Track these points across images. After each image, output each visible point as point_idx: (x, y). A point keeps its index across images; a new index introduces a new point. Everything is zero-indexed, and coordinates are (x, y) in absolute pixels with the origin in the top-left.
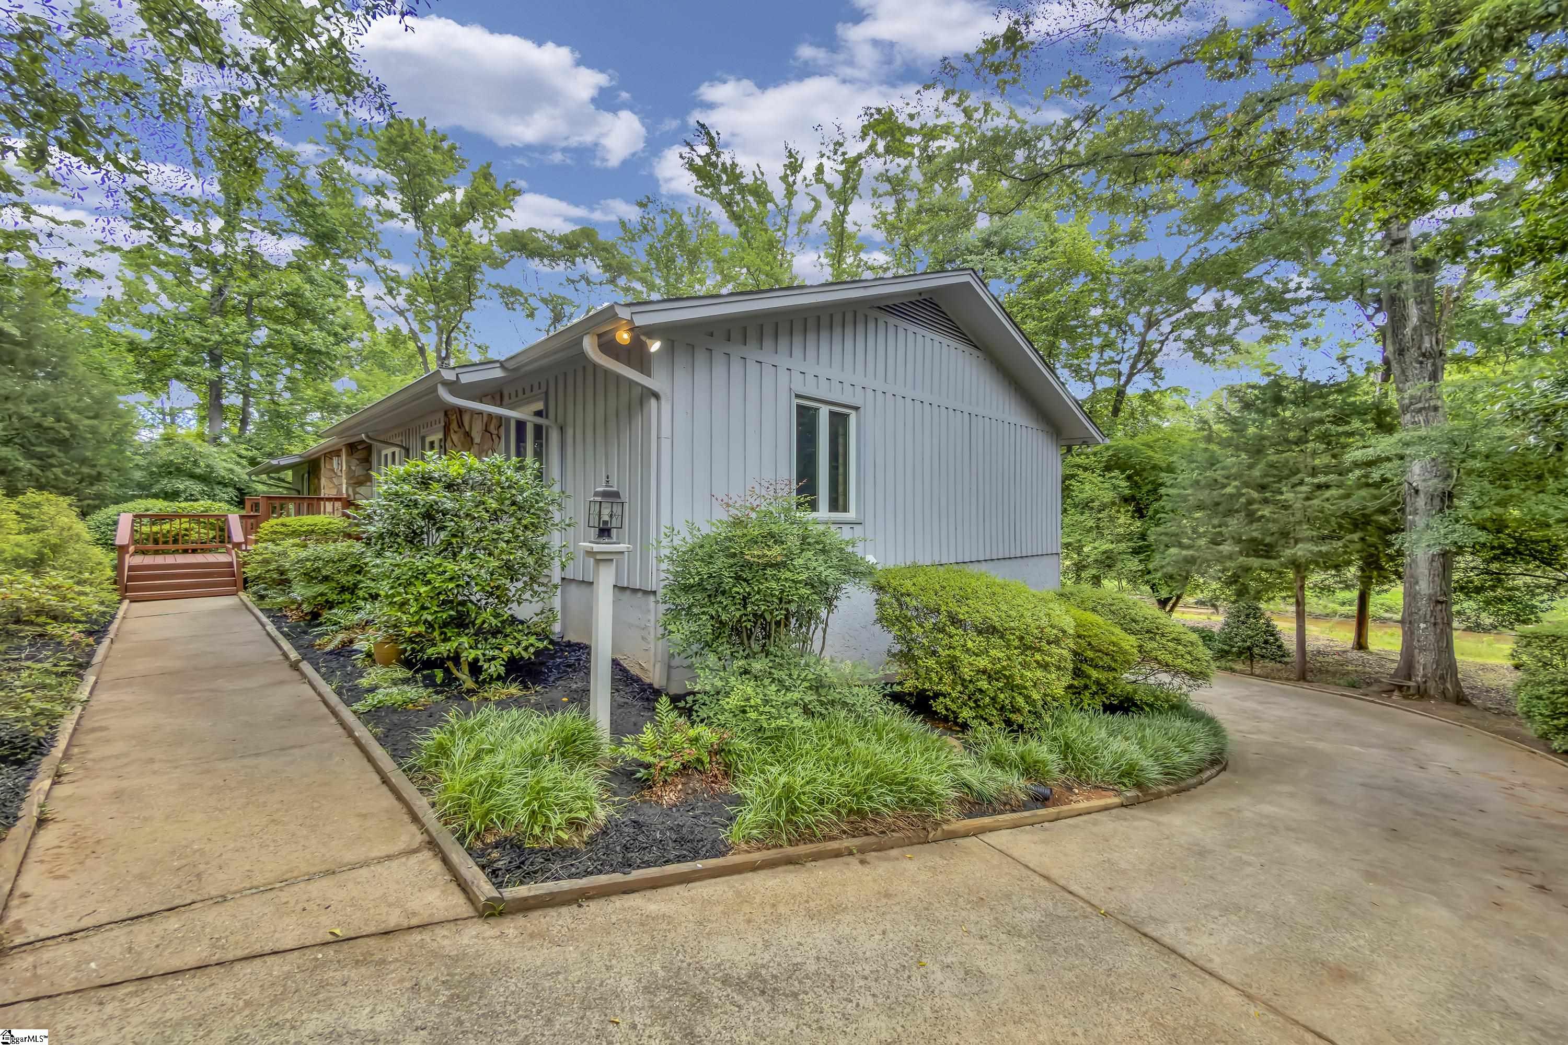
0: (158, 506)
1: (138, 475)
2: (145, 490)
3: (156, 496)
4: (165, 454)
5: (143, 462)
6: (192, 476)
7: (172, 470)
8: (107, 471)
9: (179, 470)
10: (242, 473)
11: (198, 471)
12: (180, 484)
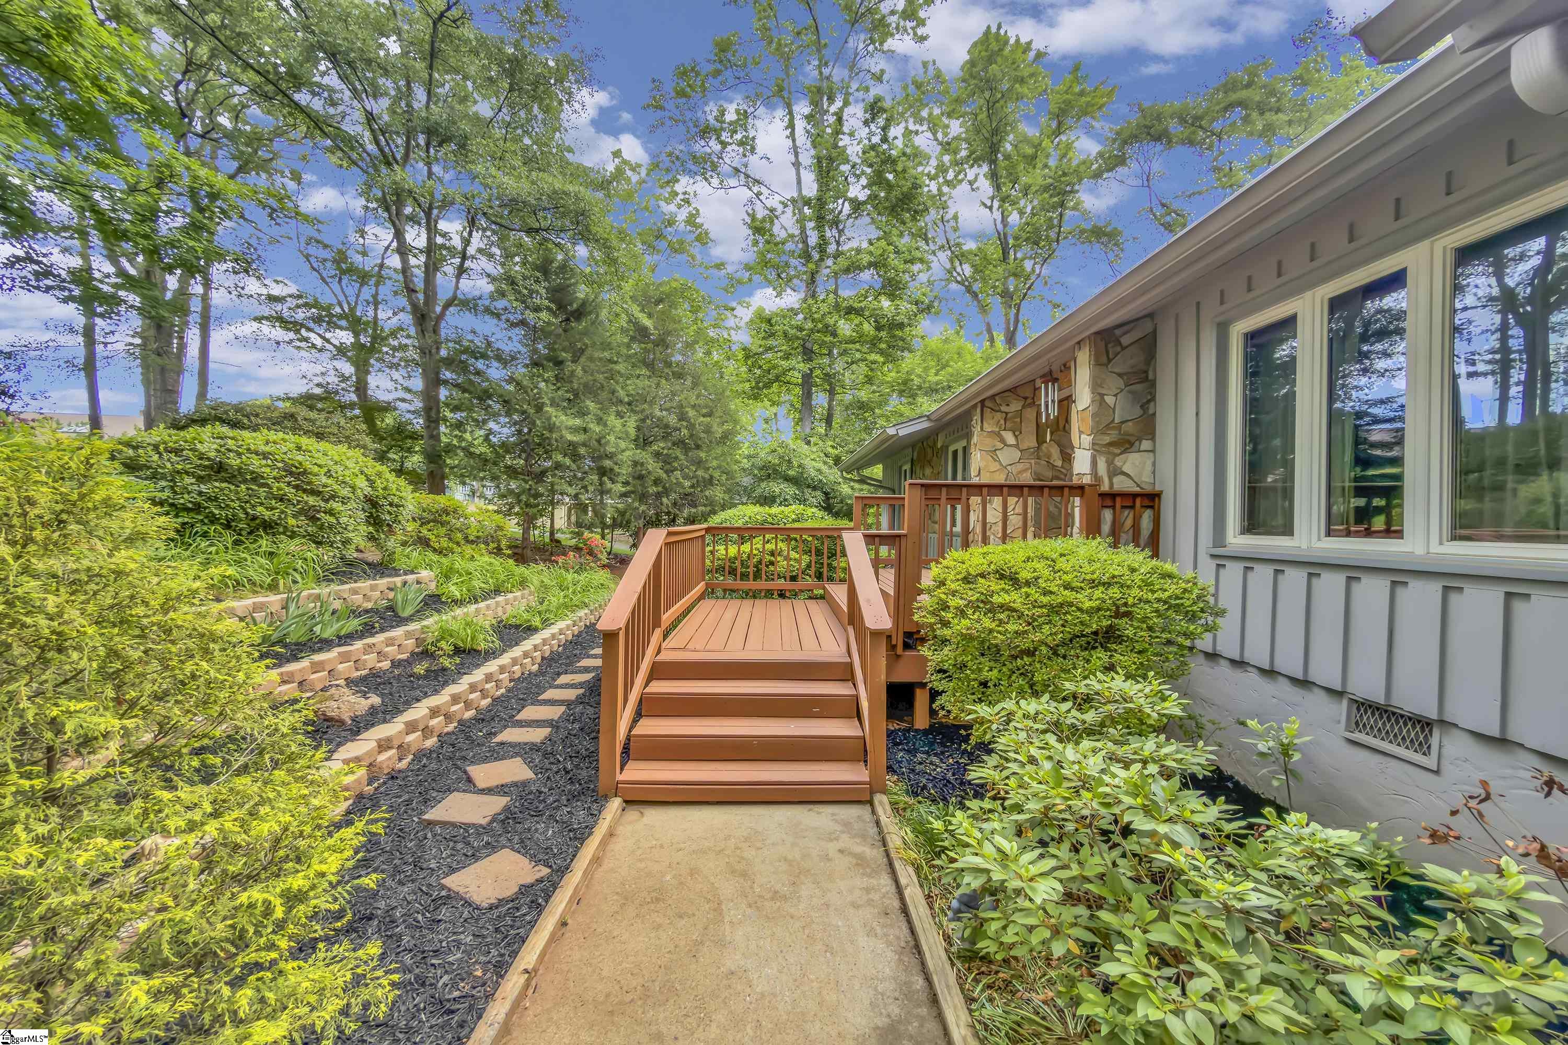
0: (751, 512)
1: (743, 479)
2: (748, 495)
3: (756, 502)
5: (747, 466)
9: (775, 471)
12: (776, 487)
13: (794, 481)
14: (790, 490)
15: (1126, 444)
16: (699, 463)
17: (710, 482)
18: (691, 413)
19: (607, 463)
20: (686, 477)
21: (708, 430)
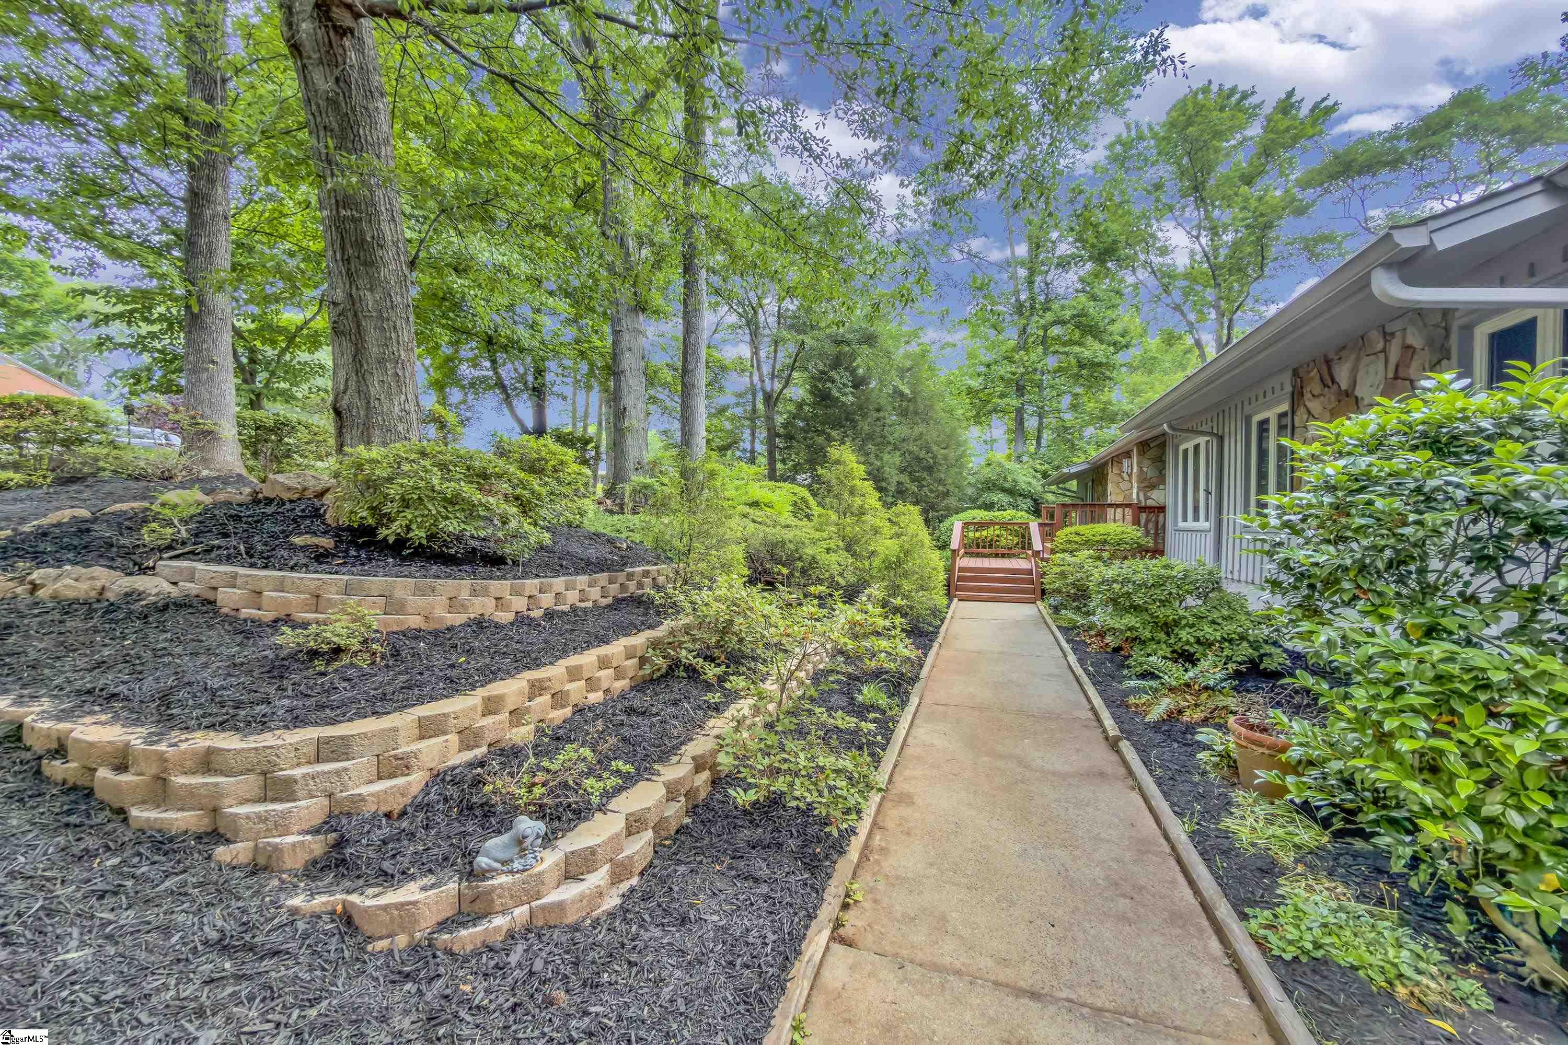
0: (981, 515)
1: (970, 491)
2: (975, 503)
3: (980, 508)
4: (987, 473)
5: (973, 481)
6: (1004, 490)
7: (990, 486)
8: (951, 488)
9: (994, 485)
10: (1037, 486)
11: (1007, 485)
12: (997, 497)
13: (1010, 492)
14: (1005, 498)
15: (1153, 487)
16: (940, 481)
17: (947, 494)
18: (935, 448)
19: (884, 484)
20: (931, 491)
21: (945, 458)
